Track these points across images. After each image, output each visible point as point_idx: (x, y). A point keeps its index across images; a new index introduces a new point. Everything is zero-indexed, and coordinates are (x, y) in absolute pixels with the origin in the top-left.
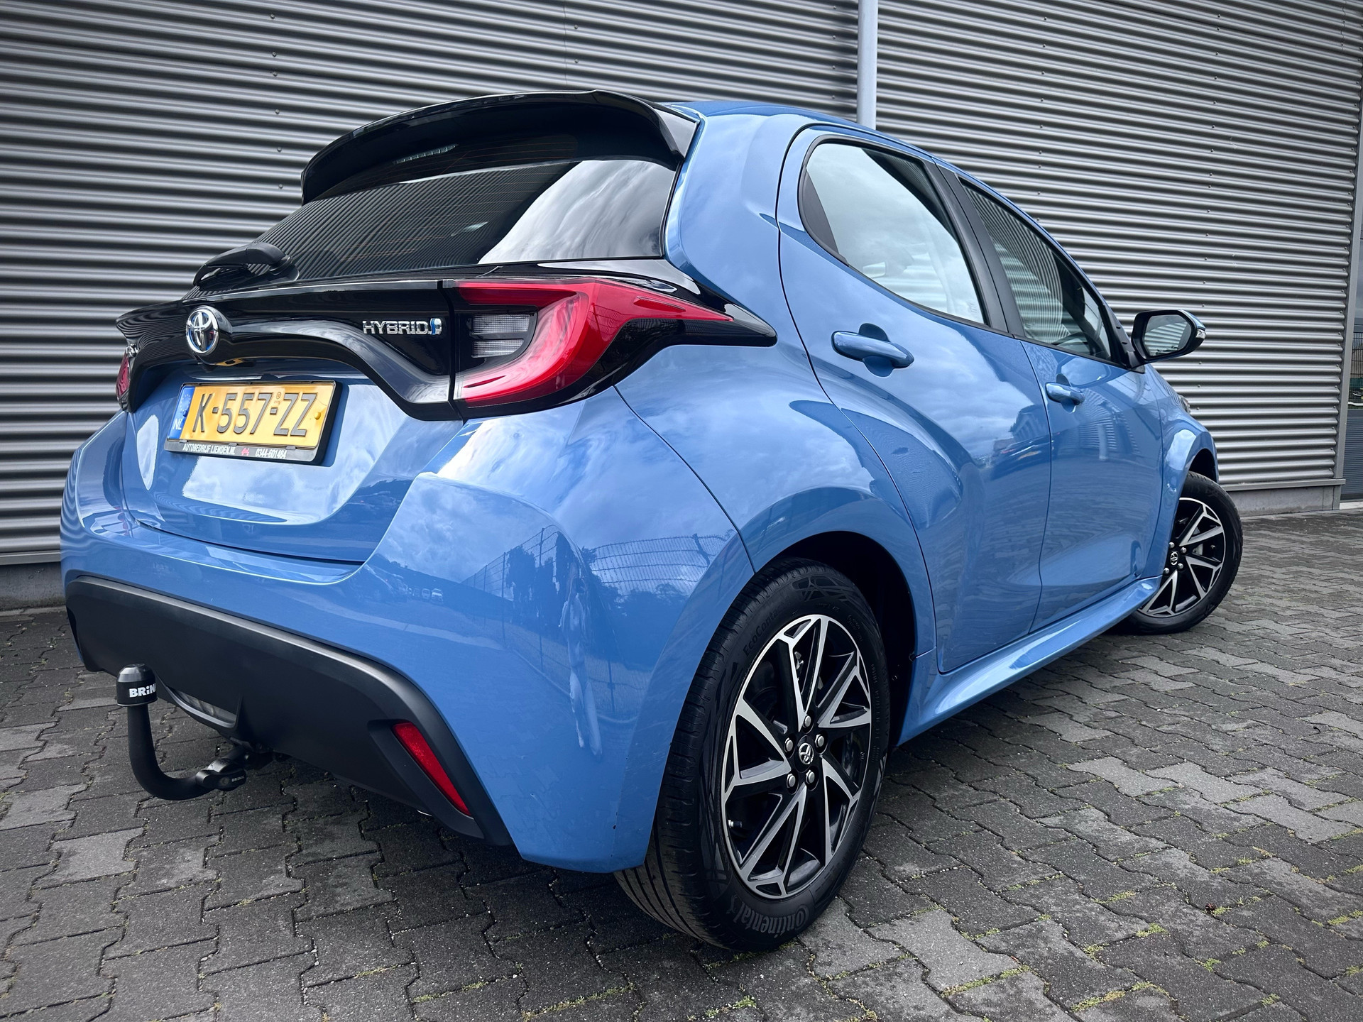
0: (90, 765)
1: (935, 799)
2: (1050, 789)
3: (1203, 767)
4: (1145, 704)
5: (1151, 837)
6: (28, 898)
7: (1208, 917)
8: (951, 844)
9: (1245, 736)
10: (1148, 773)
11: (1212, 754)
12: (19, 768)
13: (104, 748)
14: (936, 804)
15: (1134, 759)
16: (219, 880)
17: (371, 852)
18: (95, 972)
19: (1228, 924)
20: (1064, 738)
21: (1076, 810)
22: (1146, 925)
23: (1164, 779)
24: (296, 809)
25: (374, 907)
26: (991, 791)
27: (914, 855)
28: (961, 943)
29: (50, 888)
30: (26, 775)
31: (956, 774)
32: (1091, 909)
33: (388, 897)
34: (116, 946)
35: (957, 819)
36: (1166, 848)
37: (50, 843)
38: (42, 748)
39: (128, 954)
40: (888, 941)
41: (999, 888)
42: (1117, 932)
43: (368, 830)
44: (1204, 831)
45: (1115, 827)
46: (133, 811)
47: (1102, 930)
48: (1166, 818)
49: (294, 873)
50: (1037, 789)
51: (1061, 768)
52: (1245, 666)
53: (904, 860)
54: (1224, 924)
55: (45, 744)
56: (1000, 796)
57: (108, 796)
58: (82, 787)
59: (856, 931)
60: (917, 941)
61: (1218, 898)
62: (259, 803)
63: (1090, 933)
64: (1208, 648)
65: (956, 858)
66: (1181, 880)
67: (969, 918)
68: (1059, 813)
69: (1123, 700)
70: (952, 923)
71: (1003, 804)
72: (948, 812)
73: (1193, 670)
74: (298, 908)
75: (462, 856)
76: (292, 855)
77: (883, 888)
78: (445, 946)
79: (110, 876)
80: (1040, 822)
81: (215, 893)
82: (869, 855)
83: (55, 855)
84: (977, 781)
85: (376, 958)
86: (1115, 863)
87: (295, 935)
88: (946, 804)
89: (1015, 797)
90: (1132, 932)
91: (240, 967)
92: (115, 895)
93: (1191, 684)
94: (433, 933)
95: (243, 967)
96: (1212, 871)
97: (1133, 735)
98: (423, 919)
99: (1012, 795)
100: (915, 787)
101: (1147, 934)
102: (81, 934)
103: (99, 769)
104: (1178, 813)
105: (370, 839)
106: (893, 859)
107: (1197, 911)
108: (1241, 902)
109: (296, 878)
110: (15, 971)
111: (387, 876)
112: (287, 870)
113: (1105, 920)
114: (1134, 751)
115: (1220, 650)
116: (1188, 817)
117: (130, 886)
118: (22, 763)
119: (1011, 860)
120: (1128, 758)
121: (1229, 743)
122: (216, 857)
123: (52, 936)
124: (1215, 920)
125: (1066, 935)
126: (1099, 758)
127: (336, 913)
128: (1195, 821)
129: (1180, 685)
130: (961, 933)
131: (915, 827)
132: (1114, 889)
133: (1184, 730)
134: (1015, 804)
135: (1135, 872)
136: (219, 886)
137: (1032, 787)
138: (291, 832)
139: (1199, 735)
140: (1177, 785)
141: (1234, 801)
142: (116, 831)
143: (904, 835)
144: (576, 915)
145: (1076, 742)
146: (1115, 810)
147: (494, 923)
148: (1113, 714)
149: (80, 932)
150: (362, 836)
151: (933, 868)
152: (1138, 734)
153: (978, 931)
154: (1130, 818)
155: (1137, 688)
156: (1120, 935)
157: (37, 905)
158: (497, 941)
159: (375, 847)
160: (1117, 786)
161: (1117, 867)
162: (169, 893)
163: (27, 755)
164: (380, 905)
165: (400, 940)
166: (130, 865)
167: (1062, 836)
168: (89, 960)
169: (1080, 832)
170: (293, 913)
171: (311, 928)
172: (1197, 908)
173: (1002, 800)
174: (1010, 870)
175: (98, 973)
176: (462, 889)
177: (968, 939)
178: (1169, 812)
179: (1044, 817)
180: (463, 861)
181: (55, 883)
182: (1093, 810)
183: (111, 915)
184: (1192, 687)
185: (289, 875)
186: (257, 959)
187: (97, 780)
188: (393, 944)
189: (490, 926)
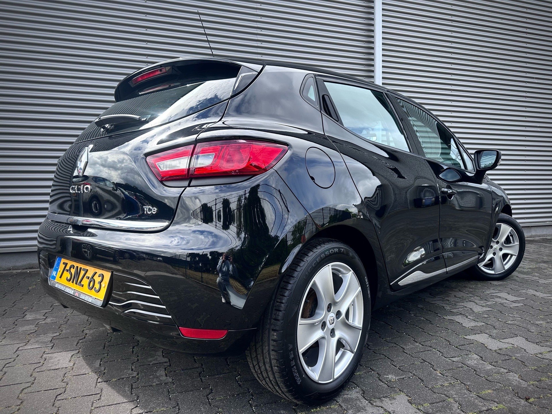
0: (62, 326)
1: (404, 349)
2: (456, 346)
3: (527, 339)
4: (501, 312)
5: (501, 367)
6: (31, 376)
7: (526, 402)
8: (410, 367)
9: (546, 326)
10: (501, 340)
11: (531, 334)
12: (35, 326)
13: (68, 320)
14: (404, 351)
15: (494, 335)
16: (105, 371)
17: (166, 362)
18: (52, 405)
19: (536, 406)
20: (463, 325)
21: (467, 355)
22: (496, 405)
23: (508, 343)
24: (138, 345)
25: (164, 384)
26: (429, 346)
27: (393, 371)
28: (412, 409)
29: (40, 372)
30: (37, 329)
31: (414, 339)
32: (472, 397)
33: (170, 380)
34: (61, 395)
35: (413, 357)
36: (508, 372)
37: (43, 355)
38: (45, 319)
39: (65, 398)
40: (379, 407)
41: (430, 387)
42: (483, 407)
43: (165, 354)
44: (526, 366)
45: (485, 363)
46: (76, 343)
47: (477, 406)
48: (508, 360)
49: (134, 370)
50: (450, 346)
51: (461, 337)
52: (547, 297)
53: (389, 373)
54: (534, 406)
55: (46, 318)
56: (433, 348)
57: (67, 338)
58: (58, 334)
59: (365, 402)
60: (392, 407)
61: (531, 394)
62: (124, 342)
63: (471, 407)
64: (530, 290)
65: (412, 373)
66: (514, 386)
67: (416, 398)
68: (459, 356)
69: (491, 310)
70: (408, 400)
71: (434, 351)
72: (409, 354)
73: (523, 299)
74: (134, 383)
75: (202, 365)
76: (134, 362)
77: (379, 384)
78: (191, 401)
79: (63, 368)
80: (450, 360)
81: (102, 376)
82: (373, 371)
83: (44, 359)
84: (423, 342)
85: (163, 404)
86: (484, 378)
87: (132, 394)
88: (409, 351)
89: (440, 349)
90: (490, 407)
91: (108, 406)
92: (64, 375)
93: (522, 304)
94: (187, 395)
95: (110, 405)
96: (529, 383)
97: (494, 325)
98: (184, 390)
99: (438, 348)
100: (396, 344)
101: (497, 409)
102: (49, 390)
103: (65, 328)
104: (514, 358)
105: (166, 357)
106: (384, 373)
107: (521, 400)
108: (542, 397)
109: (135, 372)
110: (22, 403)
111: (171, 372)
112: (132, 368)
113: (478, 402)
114: (495, 331)
115: (536, 291)
116: (518, 360)
117: (70, 372)
118: (37, 324)
119: (436, 375)
120: (492, 334)
121: (539, 329)
122: (105, 362)
123: (38, 390)
124: (529, 404)
125: (459, 407)
126: (478, 334)
127: (149, 386)
128: (521, 361)
129: (517, 305)
130: (412, 405)
131: (394, 360)
132: (483, 389)
133: (518, 323)
134: (439, 352)
135: (493, 382)
136: (104, 373)
137: (448, 345)
138: (135, 354)
139: (525, 325)
140: (514, 346)
141: (540, 353)
142: (68, 351)
143: (389, 363)
144: (246, 390)
145: (469, 327)
146: (485, 356)
147: (212, 392)
148: (486, 316)
149: (49, 389)
150: (163, 356)
151: (401, 377)
152: (497, 324)
153: (420, 404)
154: (491, 359)
155: (497, 306)
156: (484, 409)
157: (34, 378)
158: (212, 400)
159: (168, 360)
160: (486, 346)
161: (485, 380)
162: (85, 375)
163: (39, 321)
164: (167, 383)
165: (173, 397)
166: (71, 364)
167: (460, 366)
168: (50, 400)
169: (468, 364)
170: (132, 385)
171: (138, 391)
172: (521, 398)
173: (434, 350)
174: (436, 379)
175: (53, 405)
176: (201, 378)
177: (415, 407)
178: (510, 357)
179: (452, 357)
180: (202, 367)
181: (42, 370)
182: (475, 355)
183: (61, 383)
184: (522, 306)
185: (132, 370)
186: (115, 403)
187: (64, 331)
188: (170, 399)
189: (210, 393)
